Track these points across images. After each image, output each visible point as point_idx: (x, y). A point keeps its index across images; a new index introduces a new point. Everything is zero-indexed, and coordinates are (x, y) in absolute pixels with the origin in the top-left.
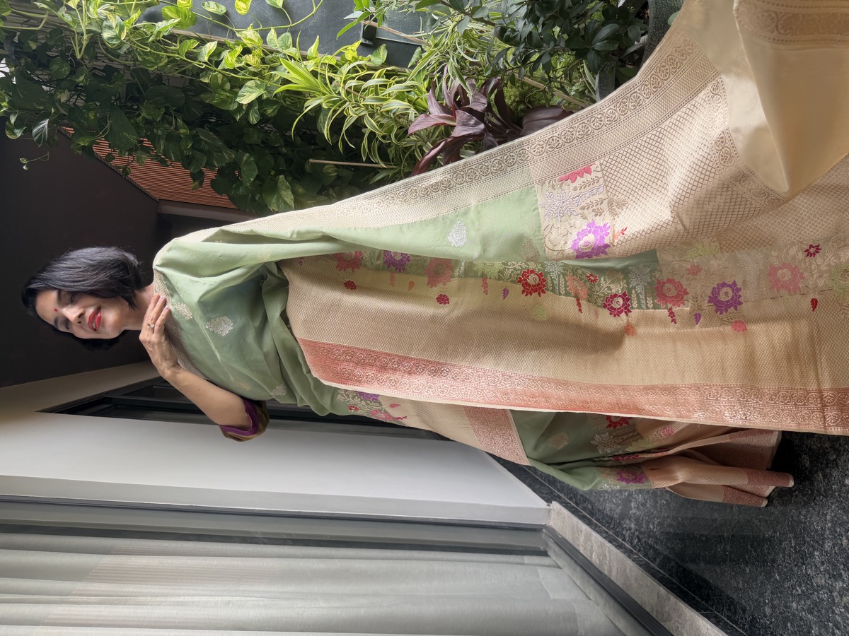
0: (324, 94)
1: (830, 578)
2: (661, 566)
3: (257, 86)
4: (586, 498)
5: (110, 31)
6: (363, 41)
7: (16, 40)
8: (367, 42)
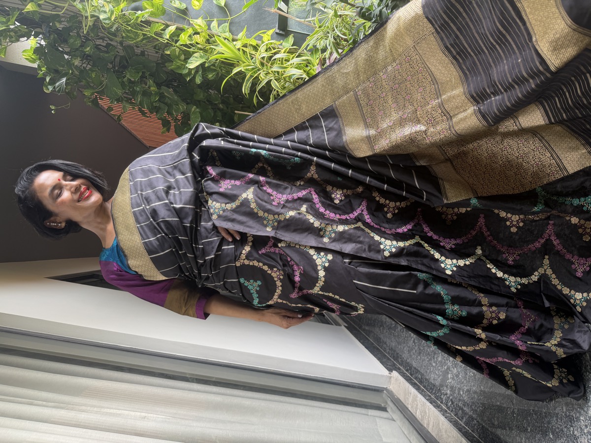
0: (244, 63)
3: (201, 57)
4: (418, 370)
5: (105, 14)
6: (278, 31)
7: (51, 24)
8: (281, 32)
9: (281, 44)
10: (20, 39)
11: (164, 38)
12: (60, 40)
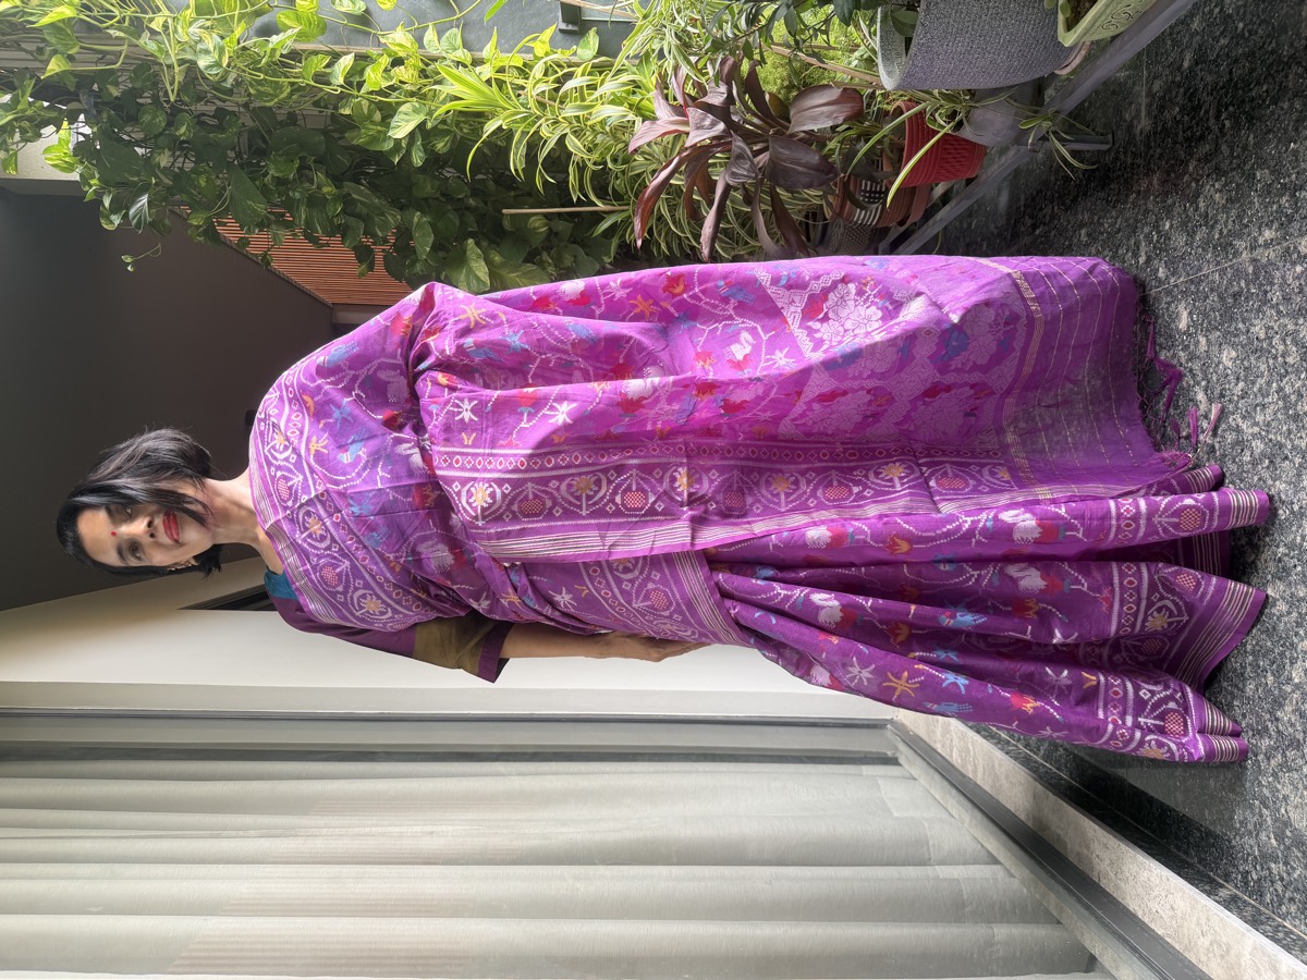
3: (416, 111)
5: (208, 57)
6: (563, 26)
7: (95, 87)
8: (570, 27)
9: (575, 54)
10: (42, 131)
11: (329, 84)
12: (122, 118)
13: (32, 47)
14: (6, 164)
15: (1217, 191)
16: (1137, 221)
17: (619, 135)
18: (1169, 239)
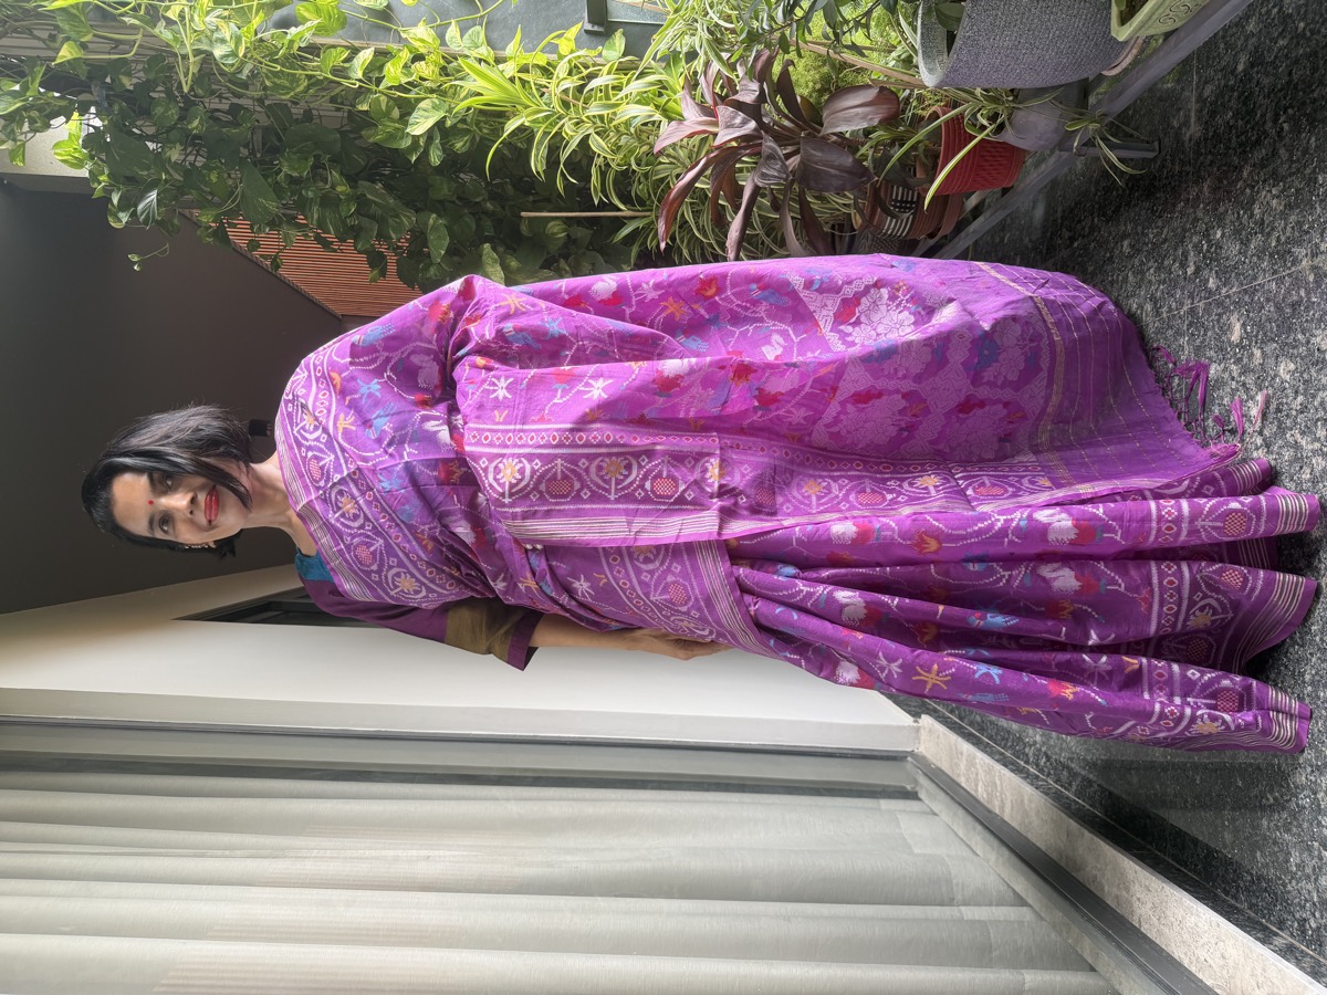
0: (527, 107)
1: (1313, 771)
2: (1079, 794)
3: (436, 107)
5: (223, 46)
6: (589, 27)
7: (108, 80)
8: (596, 28)
9: (600, 55)
10: (52, 122)
11: (349, 78)
12: (134, 111)
13: (45, 35)
14: (12, 154)
15: (1274, 197)
16: (1185, 230)
17: (644, 137)
18: (1221, 248)
